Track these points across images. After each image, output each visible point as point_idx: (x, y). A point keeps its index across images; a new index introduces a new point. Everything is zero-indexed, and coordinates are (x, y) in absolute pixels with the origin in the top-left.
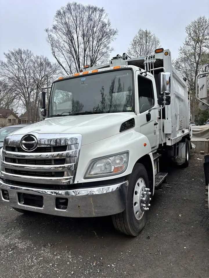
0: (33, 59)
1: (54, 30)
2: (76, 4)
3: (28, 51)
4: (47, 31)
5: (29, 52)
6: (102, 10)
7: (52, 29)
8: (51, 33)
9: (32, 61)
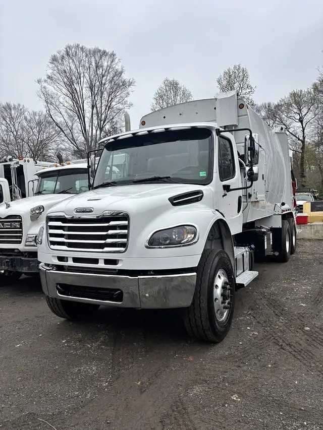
0: (28, 117)
1: (49, 80)
2: (78, 45)
3: (19, 105)
4: (39, 81)
5: (21, 107)
6: (113, 55)
7: (46, 78)
8: (45, 85)
9: (26, 118)
